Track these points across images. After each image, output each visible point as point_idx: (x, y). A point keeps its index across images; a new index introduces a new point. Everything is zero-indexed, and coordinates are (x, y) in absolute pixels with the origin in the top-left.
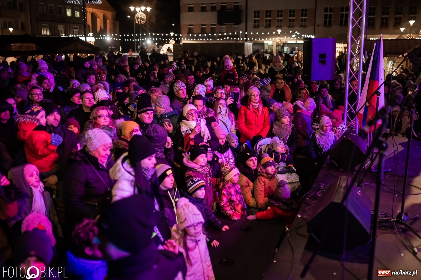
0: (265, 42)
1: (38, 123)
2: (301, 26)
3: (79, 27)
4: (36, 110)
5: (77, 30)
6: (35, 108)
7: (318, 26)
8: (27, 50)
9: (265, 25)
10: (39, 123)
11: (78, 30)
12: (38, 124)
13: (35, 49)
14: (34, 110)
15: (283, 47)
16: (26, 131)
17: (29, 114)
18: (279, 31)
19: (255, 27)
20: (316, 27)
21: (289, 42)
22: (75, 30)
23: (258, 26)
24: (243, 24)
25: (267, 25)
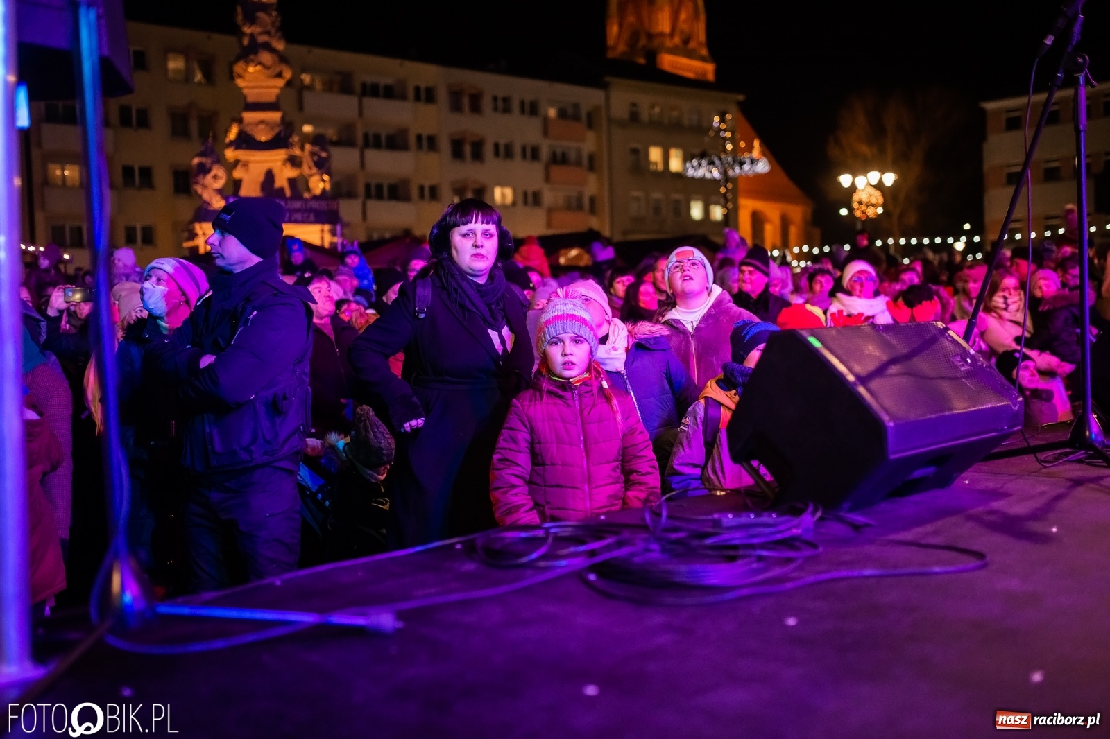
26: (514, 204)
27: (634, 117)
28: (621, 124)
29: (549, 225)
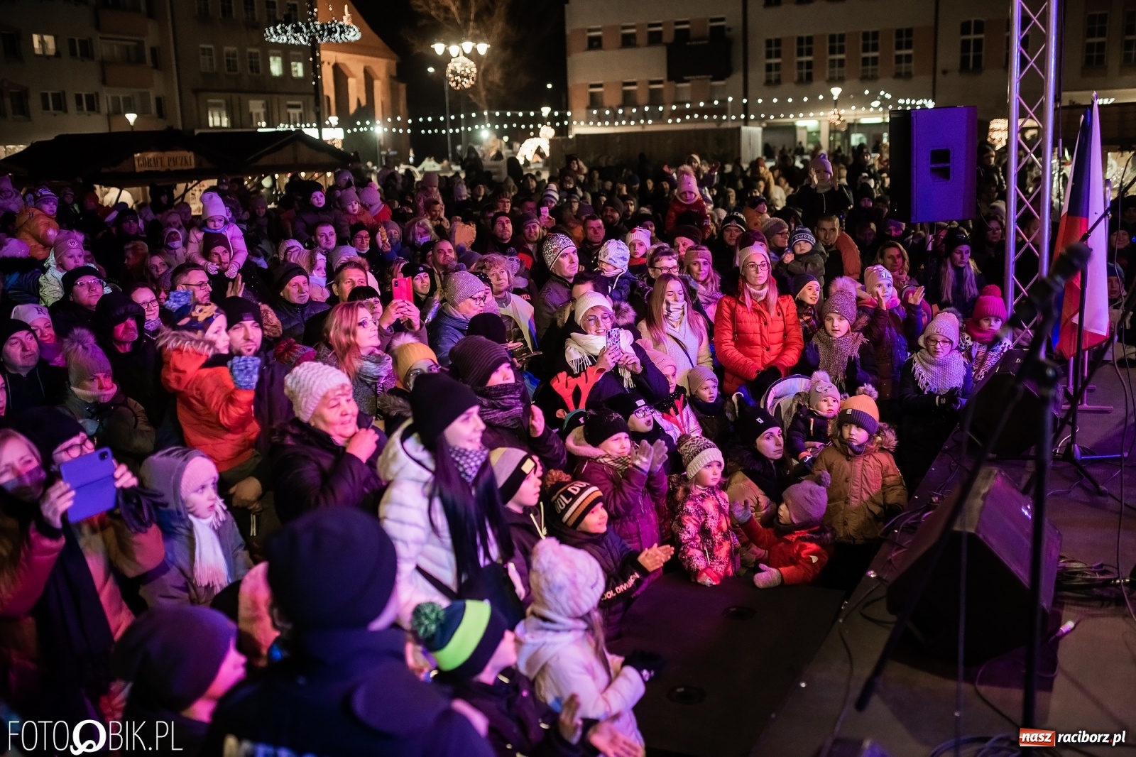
0: (800, 123)
1: (212, 350)
2: (898, 75)
3: (304, 103)
4: (202, 317)
5: (297, 111)
6: (200, 311)
7: (945, 72)
8: (173, 169)
9: (796, 78)
10: (215, 349)
11: (300, 110)
12: (211, 353)
13: (193, 166)
14: (197, 317)
15: (847, 135)
16: (184, 372)
17: (186, 327)
18: (836, 92)
19: (768, 83)
20: (939, 75)
21: (864, 121)
22: (292, 111)
23: (778, 82)
24: (737, 78)
25: (800, 75)
26: (59, 55)
29: (104, 82)
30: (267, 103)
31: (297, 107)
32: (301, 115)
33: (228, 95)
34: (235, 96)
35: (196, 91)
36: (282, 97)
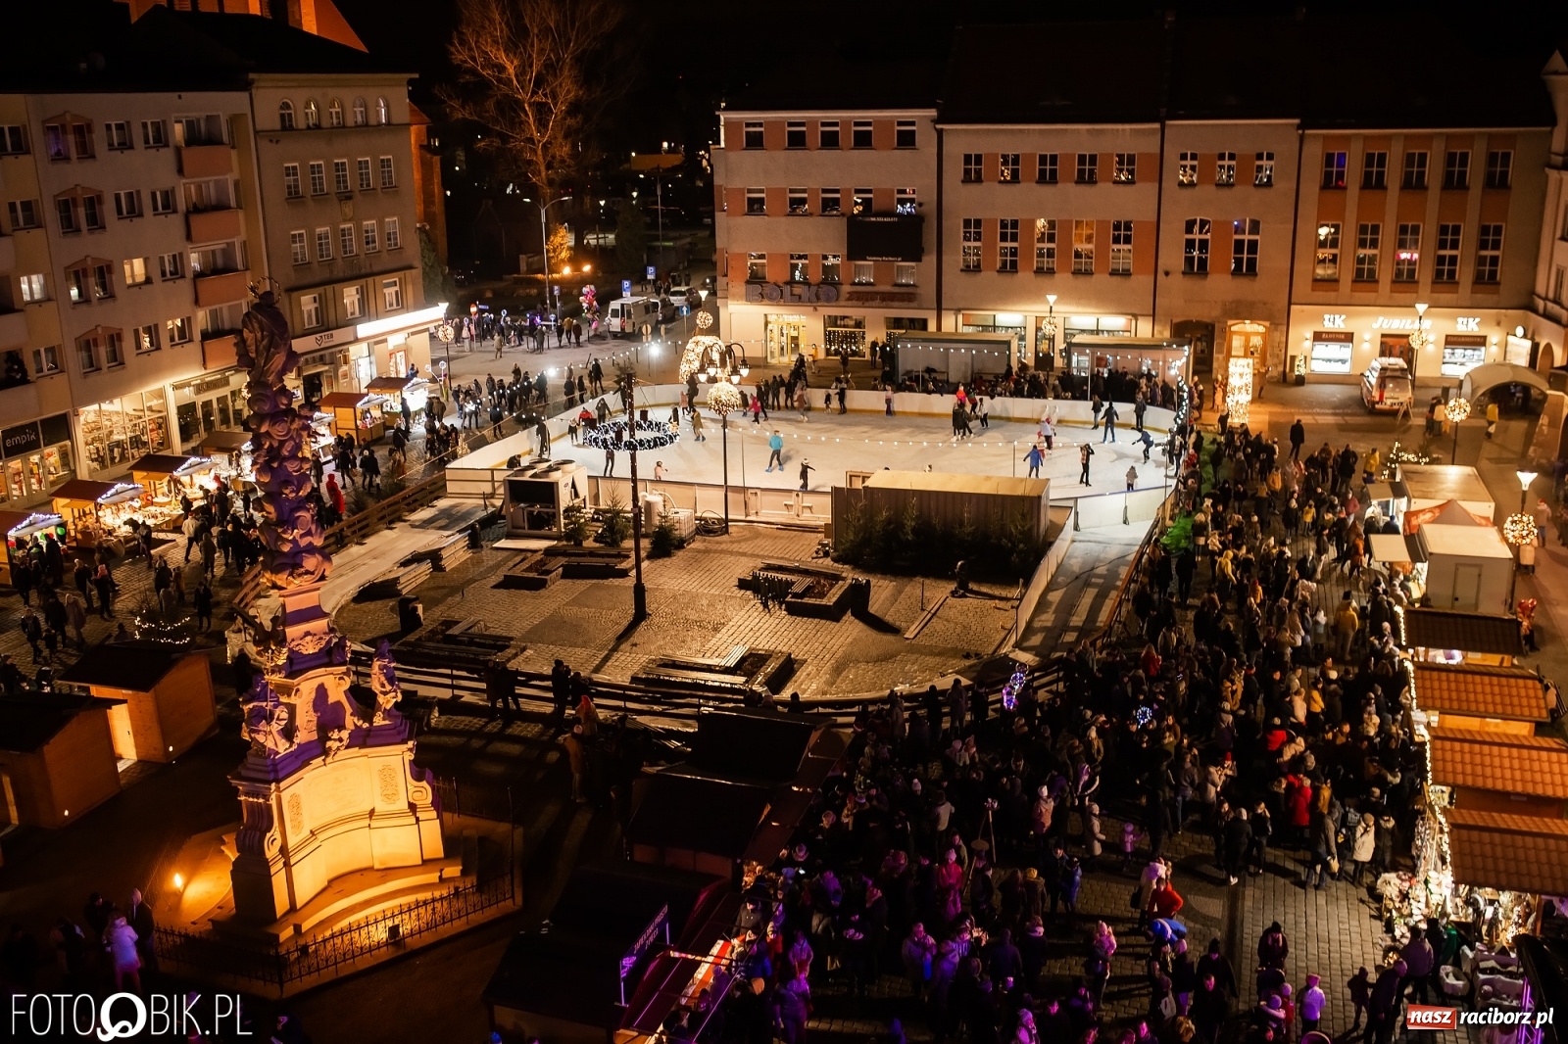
0: (1001, 319)
2: (1115, 272)
3: (400, 279)
5: (392, 290)
7: (1167, 274)
9: (998, 266)
11: (397, 288)
18: (1052, 298)
19: (967, 269)
20: (1161, 276)
22: (387, 291)
23: (977, 268)
24: (930, 260)
25: (1004, 263)
26: (148, 281)
27: (287, 125)
28: (272, 137)
29: (197, 302)
30: (362, 287)
31: (395, 284)
32: (397, 292)
33: (321, 289)
34: (329, 288)
35: (290, 290)
36: (377, 278)
